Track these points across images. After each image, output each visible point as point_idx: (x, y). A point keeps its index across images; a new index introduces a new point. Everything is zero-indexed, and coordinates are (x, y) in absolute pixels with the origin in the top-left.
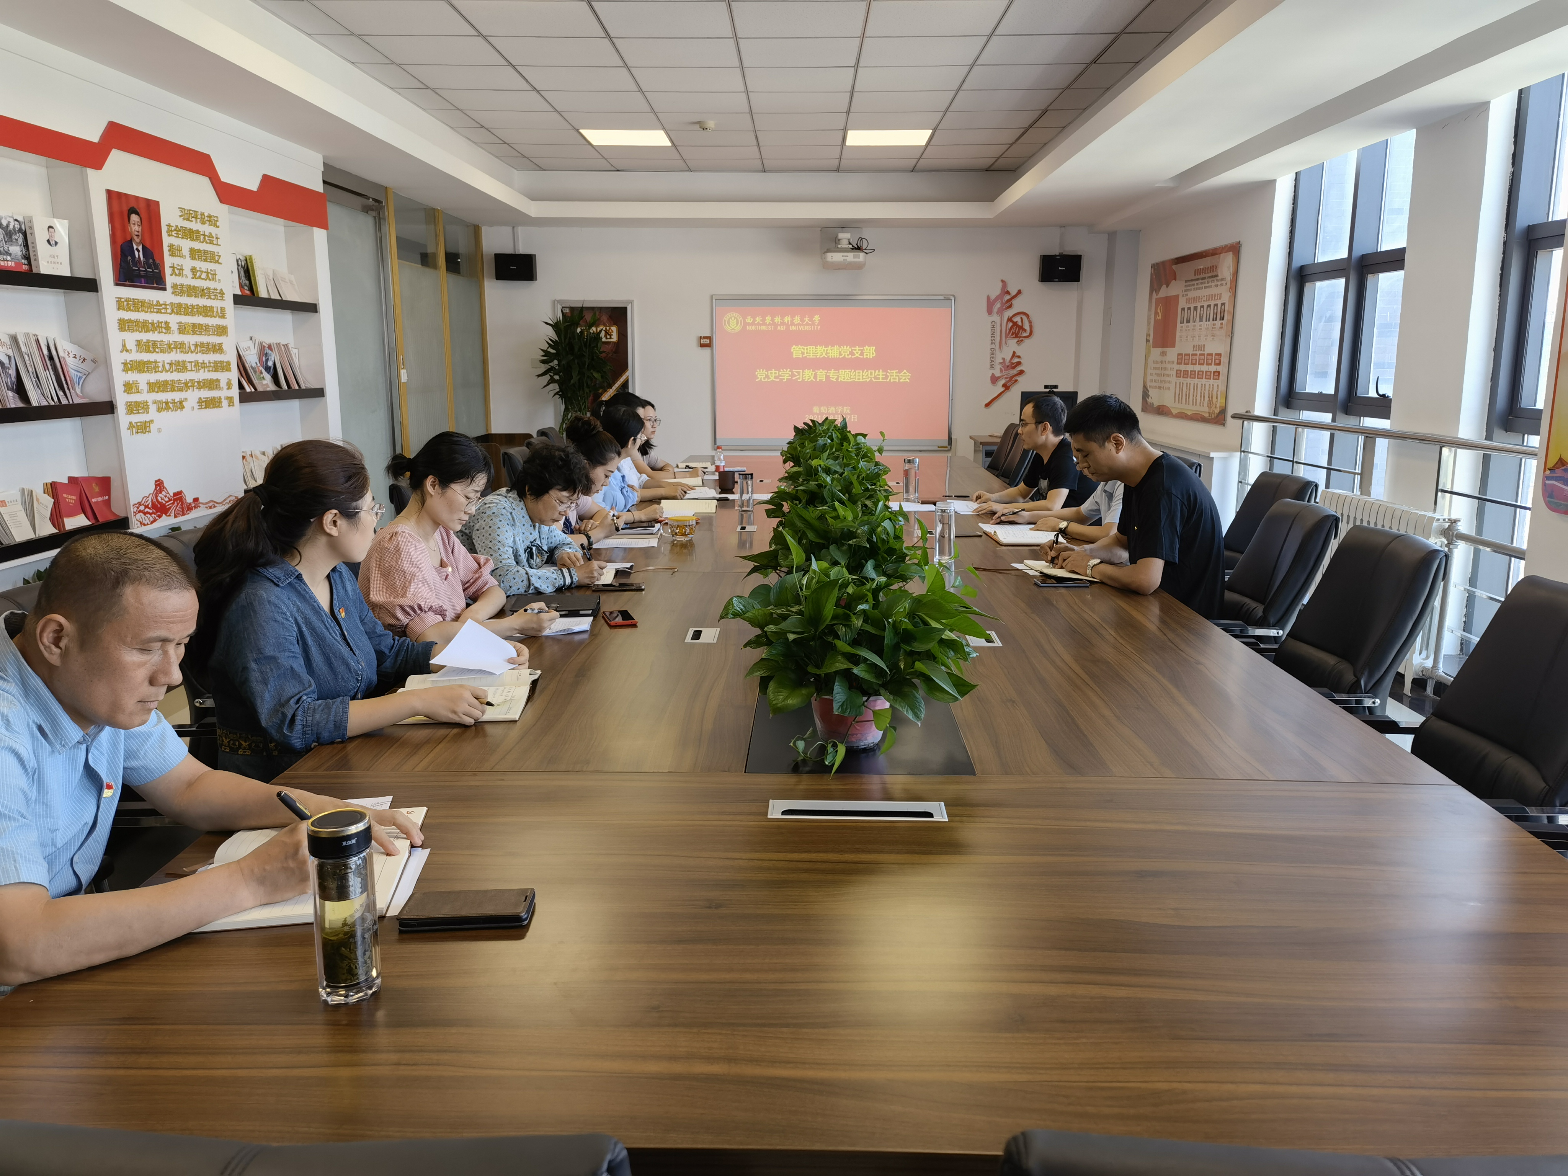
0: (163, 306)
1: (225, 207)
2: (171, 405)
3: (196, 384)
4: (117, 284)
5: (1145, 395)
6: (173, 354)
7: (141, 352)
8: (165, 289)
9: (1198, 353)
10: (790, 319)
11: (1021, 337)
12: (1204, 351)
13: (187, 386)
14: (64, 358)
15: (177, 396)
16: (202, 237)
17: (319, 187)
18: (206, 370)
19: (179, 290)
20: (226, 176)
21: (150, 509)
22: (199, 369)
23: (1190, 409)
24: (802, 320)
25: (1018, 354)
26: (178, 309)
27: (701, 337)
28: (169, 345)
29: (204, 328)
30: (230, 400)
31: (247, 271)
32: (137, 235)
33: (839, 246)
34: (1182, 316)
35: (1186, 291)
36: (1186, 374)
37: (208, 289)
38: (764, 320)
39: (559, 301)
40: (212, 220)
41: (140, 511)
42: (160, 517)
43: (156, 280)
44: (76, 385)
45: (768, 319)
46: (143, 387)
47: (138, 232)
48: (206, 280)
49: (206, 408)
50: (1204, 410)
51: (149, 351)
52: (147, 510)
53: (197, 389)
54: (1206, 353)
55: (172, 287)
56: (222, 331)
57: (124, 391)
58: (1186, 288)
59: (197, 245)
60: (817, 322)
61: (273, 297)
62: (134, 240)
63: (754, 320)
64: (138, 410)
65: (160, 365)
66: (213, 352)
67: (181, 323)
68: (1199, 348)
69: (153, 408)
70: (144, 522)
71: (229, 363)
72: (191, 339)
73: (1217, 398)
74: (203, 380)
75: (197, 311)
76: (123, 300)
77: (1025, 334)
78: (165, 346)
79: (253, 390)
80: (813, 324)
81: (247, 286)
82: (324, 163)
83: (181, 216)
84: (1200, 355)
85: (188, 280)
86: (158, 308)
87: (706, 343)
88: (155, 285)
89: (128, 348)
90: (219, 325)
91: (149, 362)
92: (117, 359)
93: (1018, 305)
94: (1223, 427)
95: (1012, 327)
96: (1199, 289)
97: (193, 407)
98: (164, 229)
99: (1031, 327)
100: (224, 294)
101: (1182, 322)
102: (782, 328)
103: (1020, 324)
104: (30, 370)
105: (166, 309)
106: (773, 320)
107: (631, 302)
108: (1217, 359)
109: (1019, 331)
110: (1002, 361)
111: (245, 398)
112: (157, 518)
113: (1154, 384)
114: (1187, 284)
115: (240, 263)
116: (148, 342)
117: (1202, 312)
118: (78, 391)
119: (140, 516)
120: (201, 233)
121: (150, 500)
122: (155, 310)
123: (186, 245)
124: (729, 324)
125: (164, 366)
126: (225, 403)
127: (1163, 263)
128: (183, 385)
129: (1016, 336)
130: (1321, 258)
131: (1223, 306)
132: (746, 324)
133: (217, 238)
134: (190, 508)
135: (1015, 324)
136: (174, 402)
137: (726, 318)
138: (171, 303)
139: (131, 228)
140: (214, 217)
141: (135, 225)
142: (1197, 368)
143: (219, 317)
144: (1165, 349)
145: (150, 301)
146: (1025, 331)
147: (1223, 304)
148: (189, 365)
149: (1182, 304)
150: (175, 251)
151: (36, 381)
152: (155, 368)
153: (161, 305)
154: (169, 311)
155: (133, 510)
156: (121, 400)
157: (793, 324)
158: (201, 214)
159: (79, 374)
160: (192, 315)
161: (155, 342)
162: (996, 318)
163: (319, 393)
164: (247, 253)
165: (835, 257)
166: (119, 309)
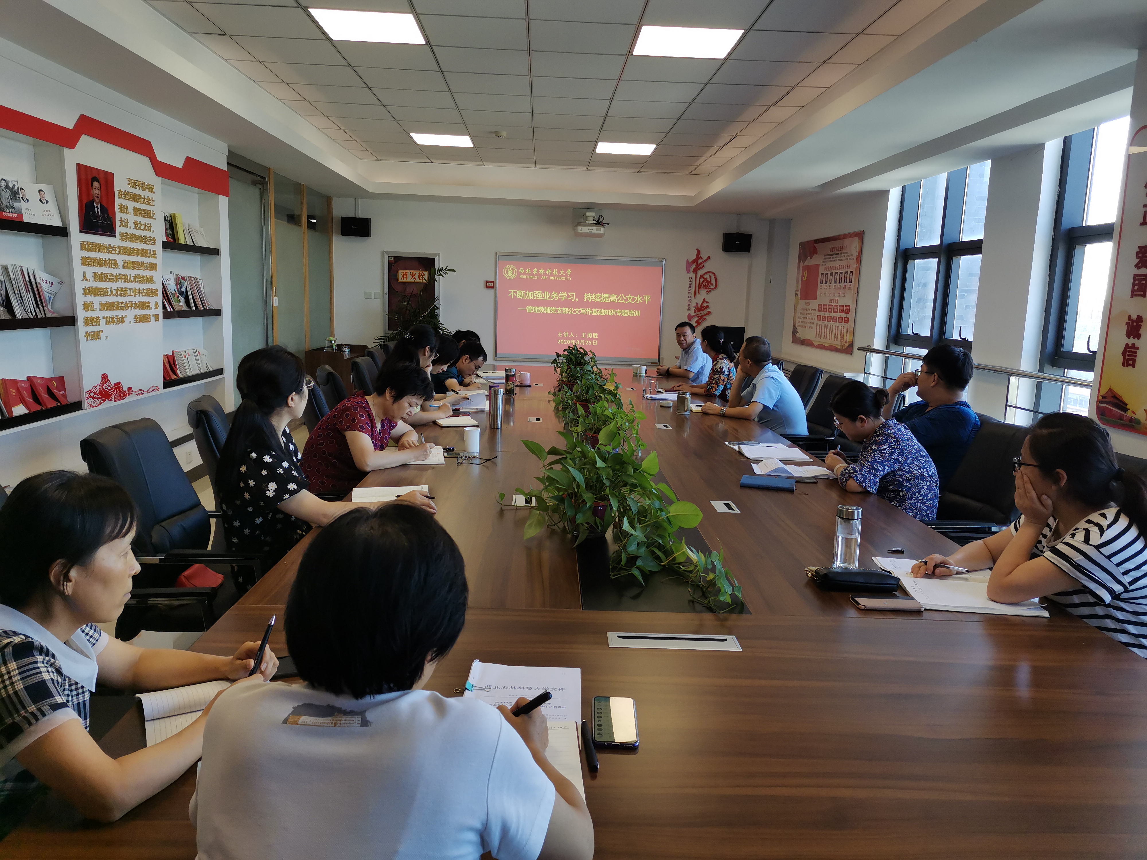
0: (113, 249)
1: (159, 179)
2: (115, 320)
3: (133, 305)
4: (81, 232)
5: (795, 331)
6: (119, 283)
7: (96, 281)
8: (115, 236)
9: (833, 304)
10: (550, 271)
11: (709, 289)
12: (837, 303)
13: (127, 306)
14: (40, 284)
15: (120, 313)
16: (142, 199)
17: (224, 167)
18: (141, 295)
19: (125, 237)
20: (161, 157)
21: (97, 395)
22: (136, 294)
23: (827, 343)
24: (559, 272)
25: (707, 300)
26: (124, 251)
27: (487, 281)
28: (116, 276)
29: (141, 264)
30: (157, 316)
31: (171, 224)
32: (98, 197)
33: (587, 222)
34: (822, 279)
35: (824, 262)
36: (824, 318)
37: (145, 237)
38: (532, 271)
39: (387, 252)
40: (150, 188)
41: (90, 397)
42: (104, 401)
43: (109, 230)
44: (48, 303)
45: (535, 271)
46: (97, 306)
47: (98, 194)
48: (144, 230)
49: (139, 322)
50: (837, 344)
51: (102, 281)
52: (95, 396)
53: (134, 308)
54: (839, 304)
55: (120, 235)
56: (153, 267)
57: (83, 309)
58: (824, 260)
59: (138, 205)
60: (569, 274)
61: (188, 244)
62: (95, 200)
63: (525, 271)
64: (93, 323)
65: (109, 290)
66: (146, 282)
67: (125, 261)
68: (834, 301)
69: (103, 322)
70: (93, 404)
71: (157, 290)
72: (131, 273)
73: (847, 336)
74: (139, 302)
75: (136, 252)
76: (85, 243)
77: (712, 287)
78: (113, 277)
79: (172, 310)
80: (566, 276)
81: (170, 235)
82: (229, 150)
83: (128, 184)
84: (835, 306)
85: (132, 231)
86: (109, 249)
87: (490, 285)
88: (108, 233)
89: (87, 278)
90: (152, 263)
91: (102, 289)
92: (79, 286)
93: (708, 267)
94: (851, 356)
95: (703, 282)
96: (834, 261)
97: (131, 322)
98: (116, 193)
99: (716, 282)
100: (156, 241)
101: (822, 283)
102: (545, 278)
103: (709, 280)
104: (16, 292)
105: (115, 250)
106: (538, 271)
107: (438, 255)
108: (845, 309)
109: (708, 284)
110: (695, 305)
111: (167, 315)
112: (102, 402)
113: (801, 324)
114: (825, 257)
115: (167, 218)
116: (102, 274)
117: (836, 277)
118: (50, 307)
119: (90, 400)
120: (142, 197)
121: (98, 388)
122: (107, 251)
123: (131, 205)
124: (507, 273)
125: (112, 291)
126: (153, 319)
127: (808, 242)
128: (124, 306)
129: (706, 288)
130: (920, 244)
131: (851, 274)
132: (519, 274)
133: (153, 201)
134: (125, 395)
135: (706, 279)
136: (117, 317)
137: (505, 269)
138: (119, 247)
139: (93, 192)
140: (152, 185)
141: (96, 190)
142: (833, 314)
143: (152, 257)
144: (809, 301)
145: (104, 244)
146: (712, 284)
147: (852, 272)
148: (129, 291)
149: (822, 270)
150: (124, 209)
151: (20, 300)
152: (105, 293)
153: (112, 248)
154: (117, 252)
155: (85, 395)
156: (81, 315)
157: (552, 275)
158: (142, 184)
159: (50, 295)
160: (133, 256)
161: (106, 274)
162: (693, 275)
163: (218, 313)
164: (172, 212)
165: (583, 229)
166: (82, 250)
